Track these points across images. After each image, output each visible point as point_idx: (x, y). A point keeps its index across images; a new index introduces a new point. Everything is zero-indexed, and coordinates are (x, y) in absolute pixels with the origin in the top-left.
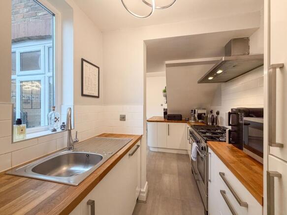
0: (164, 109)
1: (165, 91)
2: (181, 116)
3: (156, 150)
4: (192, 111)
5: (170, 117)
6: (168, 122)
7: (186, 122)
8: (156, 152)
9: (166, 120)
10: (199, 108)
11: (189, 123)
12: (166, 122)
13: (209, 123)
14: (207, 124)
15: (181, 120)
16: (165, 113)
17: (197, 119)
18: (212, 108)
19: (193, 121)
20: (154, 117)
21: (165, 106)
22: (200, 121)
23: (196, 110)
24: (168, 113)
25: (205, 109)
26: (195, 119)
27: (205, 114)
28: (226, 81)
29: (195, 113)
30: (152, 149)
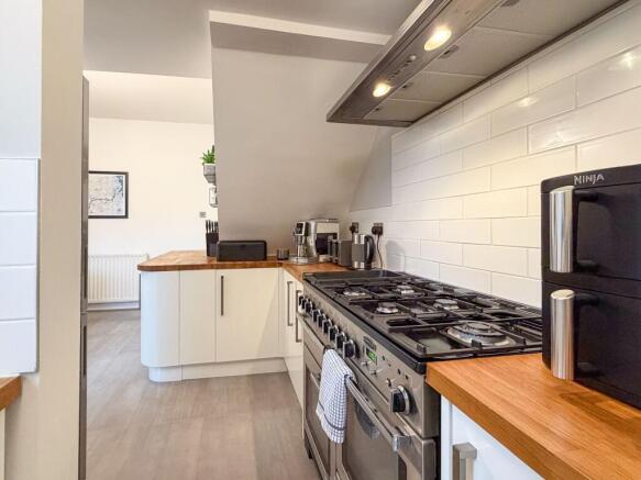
0: (208, 225)
1: (210, 159)
2: (265, 243)
3: (176, 376)
4: (300, 226)
5: (229, 251)
6: (218, 267)
7: (281, 265)
8: (176, 383)
9: (215, 262)
10: (319, 218)
11: (291, 268)
12: (212, 267)
13: (356, 265)
14: (350, 267)
15: (265, 258)
16: (212, 238)
17: (315, 254)
18: (355, 217)
19: (302, 261)
20: (172, 252)
21: (213, 216)
22: (322, 258)
23: (313, 224)
24: (221, 238)
25: (333, 220)
26: (307, 254)
27: (335, 235)
28: (413, 122)
29: (307, 234)
30: (156, 376)
